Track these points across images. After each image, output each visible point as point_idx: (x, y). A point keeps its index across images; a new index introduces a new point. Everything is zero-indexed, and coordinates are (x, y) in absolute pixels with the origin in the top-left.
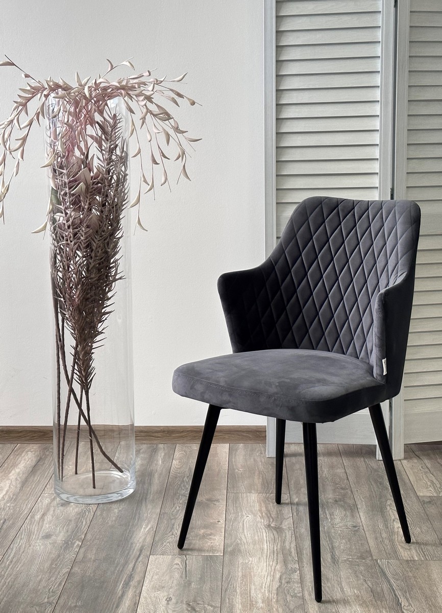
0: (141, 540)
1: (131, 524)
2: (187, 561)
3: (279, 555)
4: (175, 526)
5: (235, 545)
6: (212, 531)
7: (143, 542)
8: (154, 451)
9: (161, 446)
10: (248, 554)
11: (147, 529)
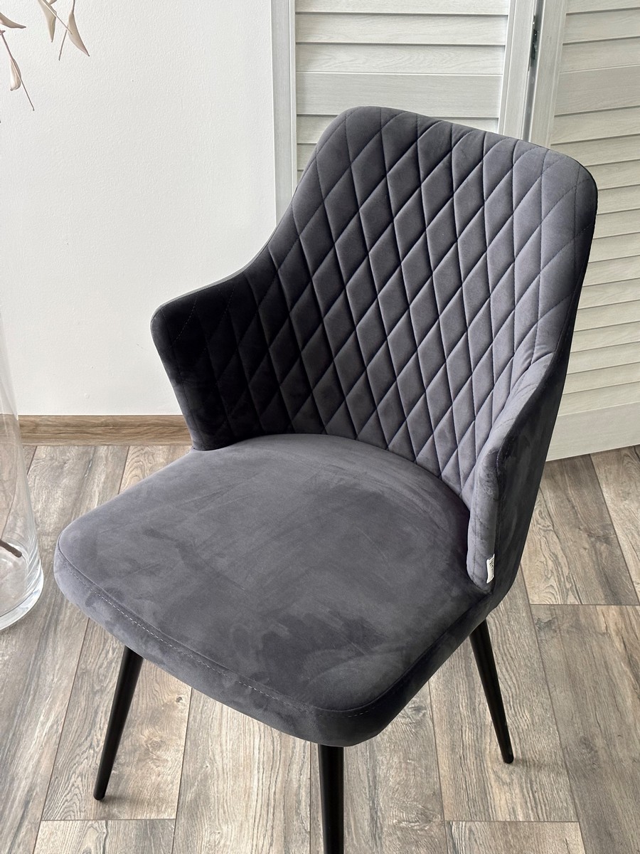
0: (30, 769)
1: (19, 712)
2: (107, 840)
3: (277, 814)
4: (98, 719)
5: (201, 780)
6: (164, 736)
7: (35, 773)
8: (89, 466)
9: (103, 451)
10: (221, 811)
11: (46, 730)
